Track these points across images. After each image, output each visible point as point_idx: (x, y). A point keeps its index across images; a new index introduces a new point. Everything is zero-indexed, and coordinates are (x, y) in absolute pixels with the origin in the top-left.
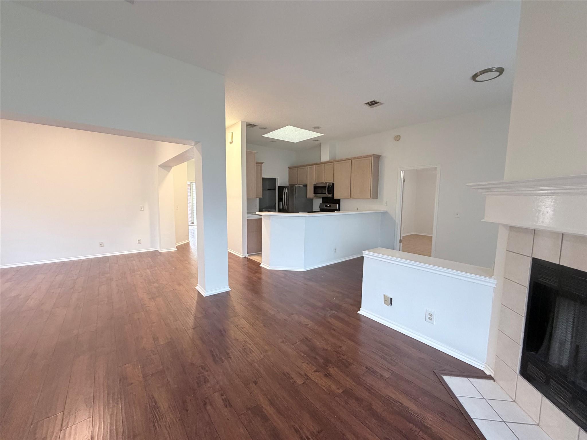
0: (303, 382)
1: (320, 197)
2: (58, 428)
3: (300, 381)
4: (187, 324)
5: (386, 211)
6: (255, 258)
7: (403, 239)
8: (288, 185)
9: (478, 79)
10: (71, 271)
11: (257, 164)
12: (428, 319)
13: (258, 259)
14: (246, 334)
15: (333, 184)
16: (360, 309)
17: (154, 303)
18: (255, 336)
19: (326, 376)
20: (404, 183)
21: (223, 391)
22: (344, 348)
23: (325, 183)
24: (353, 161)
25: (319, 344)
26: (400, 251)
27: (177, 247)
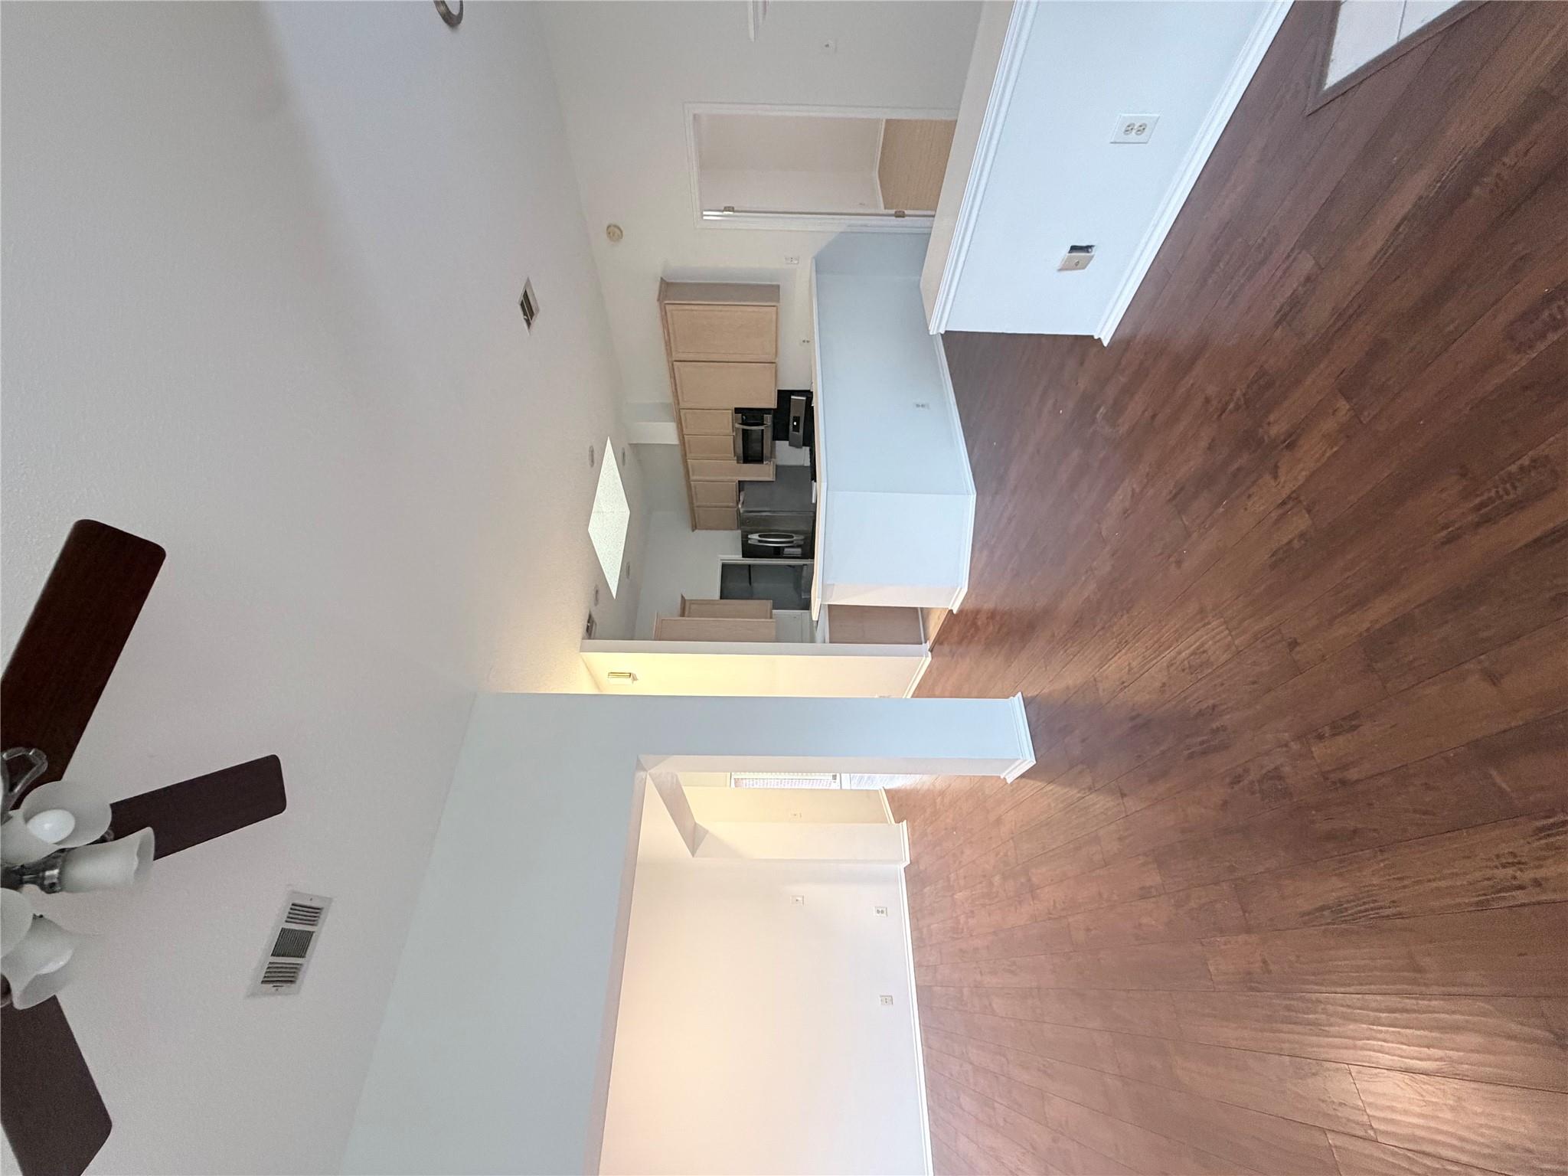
0: (1304, 511)
1: (773, 447)
2: (1368, 1149)
3: (1301, 522)
4: (1110, 813)
5: (814, 260)
6: (934, 627)
7: (892, 209)
8: (739, 531)
9: (455, 12)
10: (952, 1075)
11: (686, 613)
12: (1143, 137)
13: (937, 617)
14: (1149, 662)
15: (737, 410)
16: (1096, 337)
17: (1046, 890)
18: (1155, 639)
19: (1291, 446)
20: (735, 209)
21: (1310, 734)
22: (1211, 390)
23: (734, 434)
24: (675, 356)
25: (1192, 463)
26: (933, 216)
27: (898, 821)
